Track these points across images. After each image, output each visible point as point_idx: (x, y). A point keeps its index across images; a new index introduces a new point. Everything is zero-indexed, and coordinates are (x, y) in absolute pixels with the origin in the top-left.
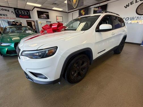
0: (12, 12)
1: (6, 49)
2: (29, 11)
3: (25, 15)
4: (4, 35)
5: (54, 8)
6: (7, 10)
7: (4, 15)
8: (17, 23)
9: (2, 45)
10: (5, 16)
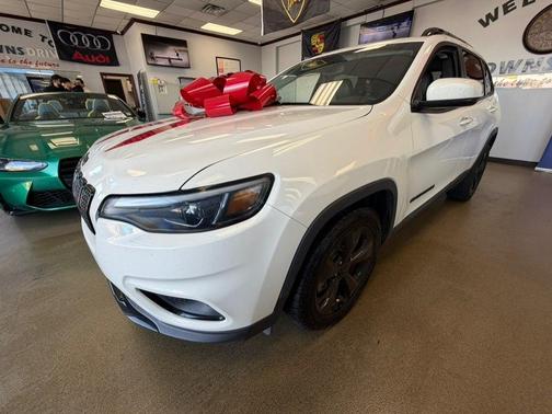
0: (43, 38)
1: (27, 186)
2: (109, 34)
3: (96, 53)
4: (13, 128)
5: (210, 27)
6: (23, 31)
7: (11, 50)
8: (66, 80)
9: (8, 167)
10: (14, 53)
